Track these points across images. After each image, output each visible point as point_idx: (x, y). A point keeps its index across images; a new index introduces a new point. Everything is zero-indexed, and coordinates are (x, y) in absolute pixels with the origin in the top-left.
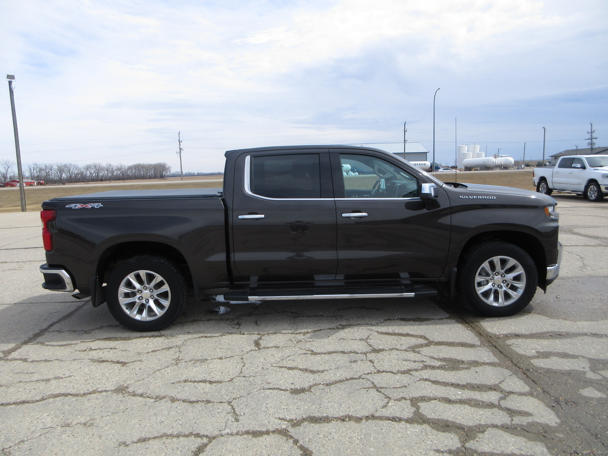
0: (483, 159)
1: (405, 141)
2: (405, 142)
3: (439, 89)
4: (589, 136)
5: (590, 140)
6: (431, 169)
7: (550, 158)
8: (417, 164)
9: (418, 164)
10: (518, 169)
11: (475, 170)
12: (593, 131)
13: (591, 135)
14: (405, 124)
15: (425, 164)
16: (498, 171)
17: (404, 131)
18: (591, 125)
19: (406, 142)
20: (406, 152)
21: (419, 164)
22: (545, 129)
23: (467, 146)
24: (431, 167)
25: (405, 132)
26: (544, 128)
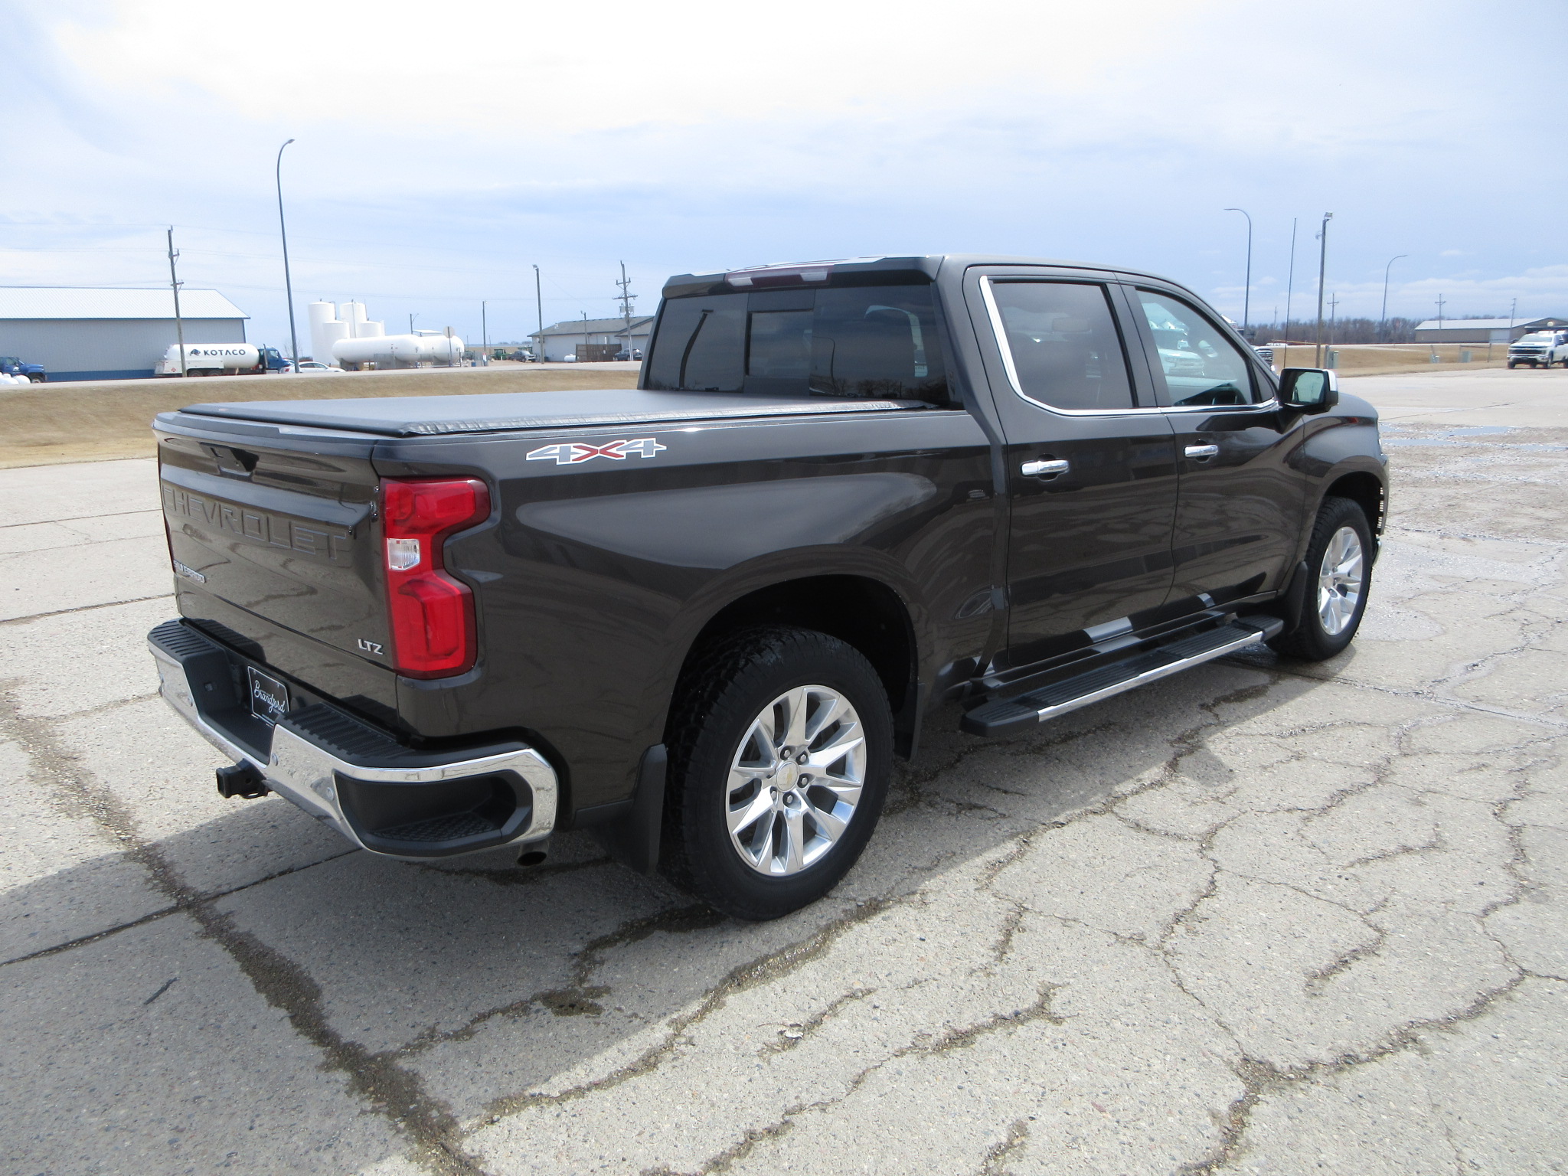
0: (380, 339)
1: (175, 284)
2: (175, 288)
3: (291, 141)
4: (620, 292)
5: (622, 301)
6: (261, 367)
7: (530, 339)
8: (219, 353)
9: (221, 351)
10: (473, 365)
11: (372, 368)
12: (627, 280)
13: (625, 289)
14: (169, 232)
15: (242, 353)
16: (427, 370)
17: (167, 254)
18: (623, 266)
19: (178, 286)
20: (182, 316)
21: (224, 352)
22: (537, 270)
23: (332, 305)
24: (261, 359)
25: (171, 256)
26: (535, 266)
